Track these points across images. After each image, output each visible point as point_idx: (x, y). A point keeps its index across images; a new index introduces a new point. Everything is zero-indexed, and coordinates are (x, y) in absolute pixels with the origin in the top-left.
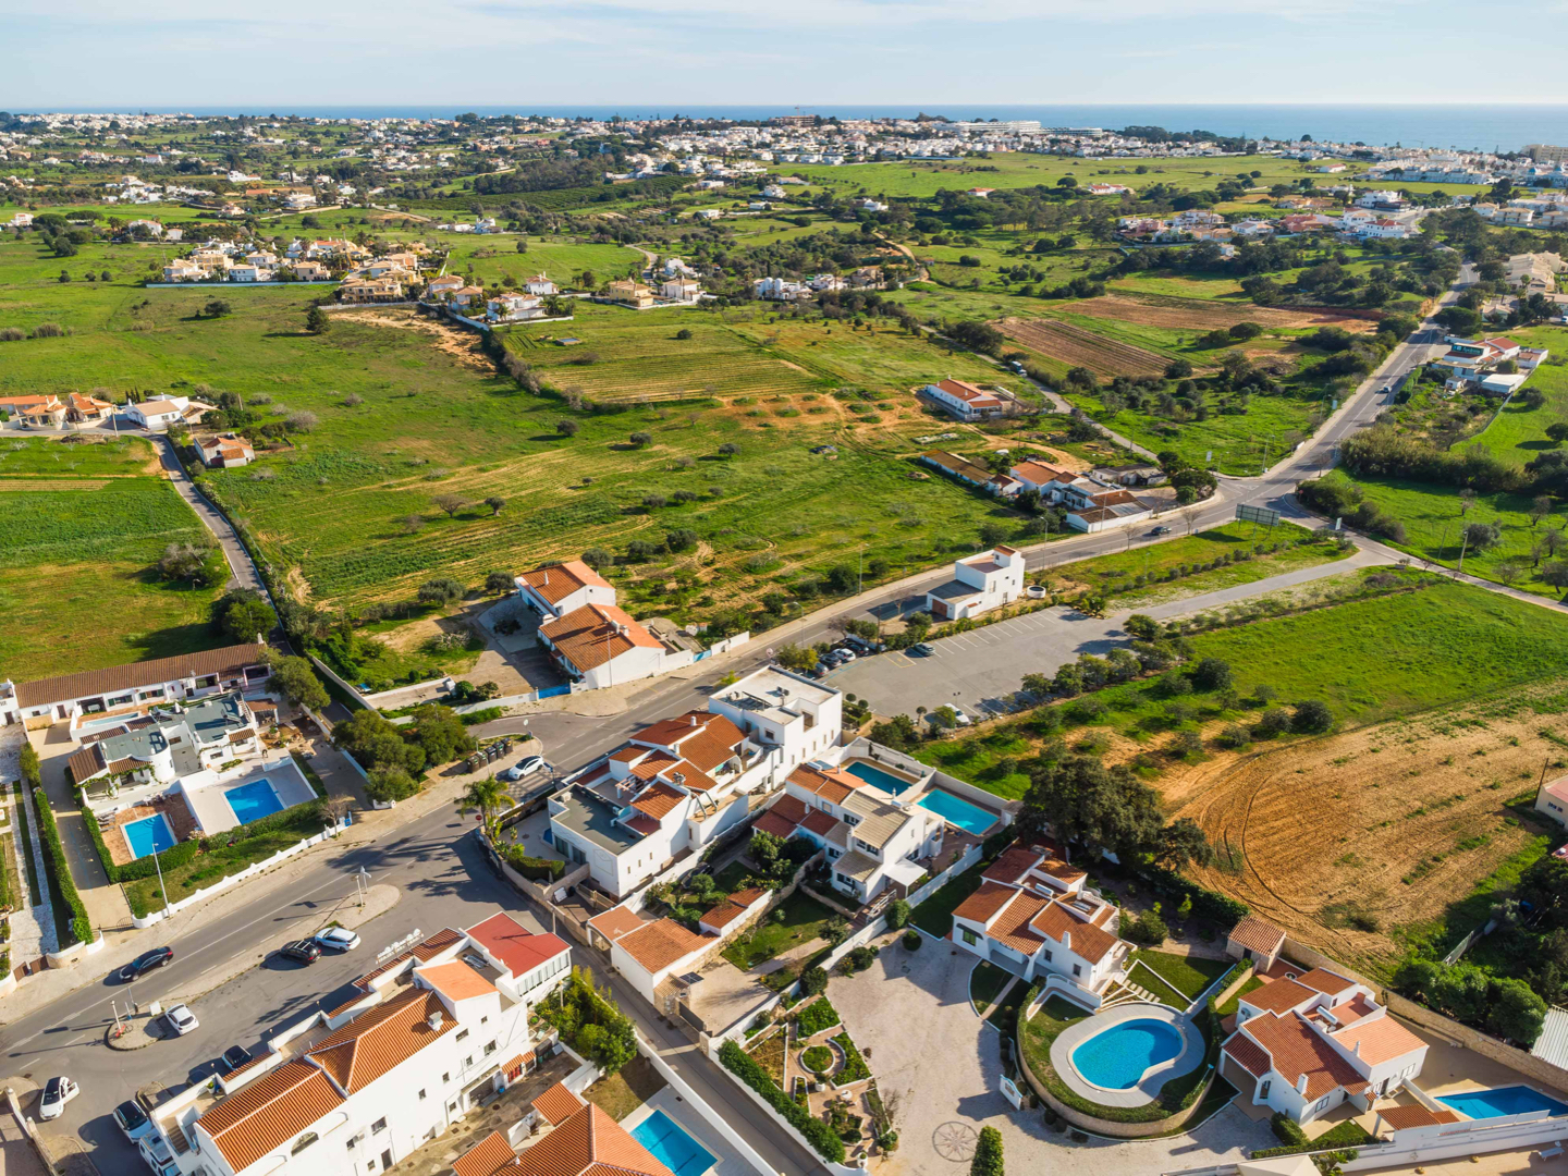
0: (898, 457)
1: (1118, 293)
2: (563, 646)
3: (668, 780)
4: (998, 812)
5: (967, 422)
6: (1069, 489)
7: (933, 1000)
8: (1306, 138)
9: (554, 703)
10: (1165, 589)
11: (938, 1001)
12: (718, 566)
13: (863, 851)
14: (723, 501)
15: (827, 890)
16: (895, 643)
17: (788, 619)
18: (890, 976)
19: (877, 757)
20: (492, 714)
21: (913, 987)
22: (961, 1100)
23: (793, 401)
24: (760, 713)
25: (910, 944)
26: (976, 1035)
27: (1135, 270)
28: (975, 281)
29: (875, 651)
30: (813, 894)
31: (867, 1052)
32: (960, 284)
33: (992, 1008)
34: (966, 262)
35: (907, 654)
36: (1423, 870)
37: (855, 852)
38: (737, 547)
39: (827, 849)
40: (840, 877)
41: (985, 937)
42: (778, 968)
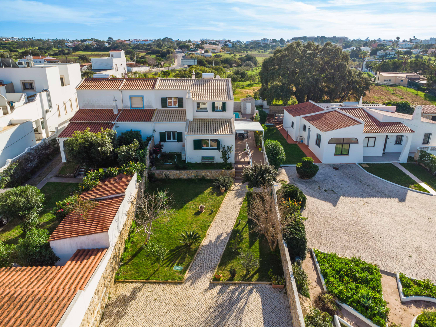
39: (157, 137)
40: (198, 145)
41: (361, 138)
42: (221, 250)
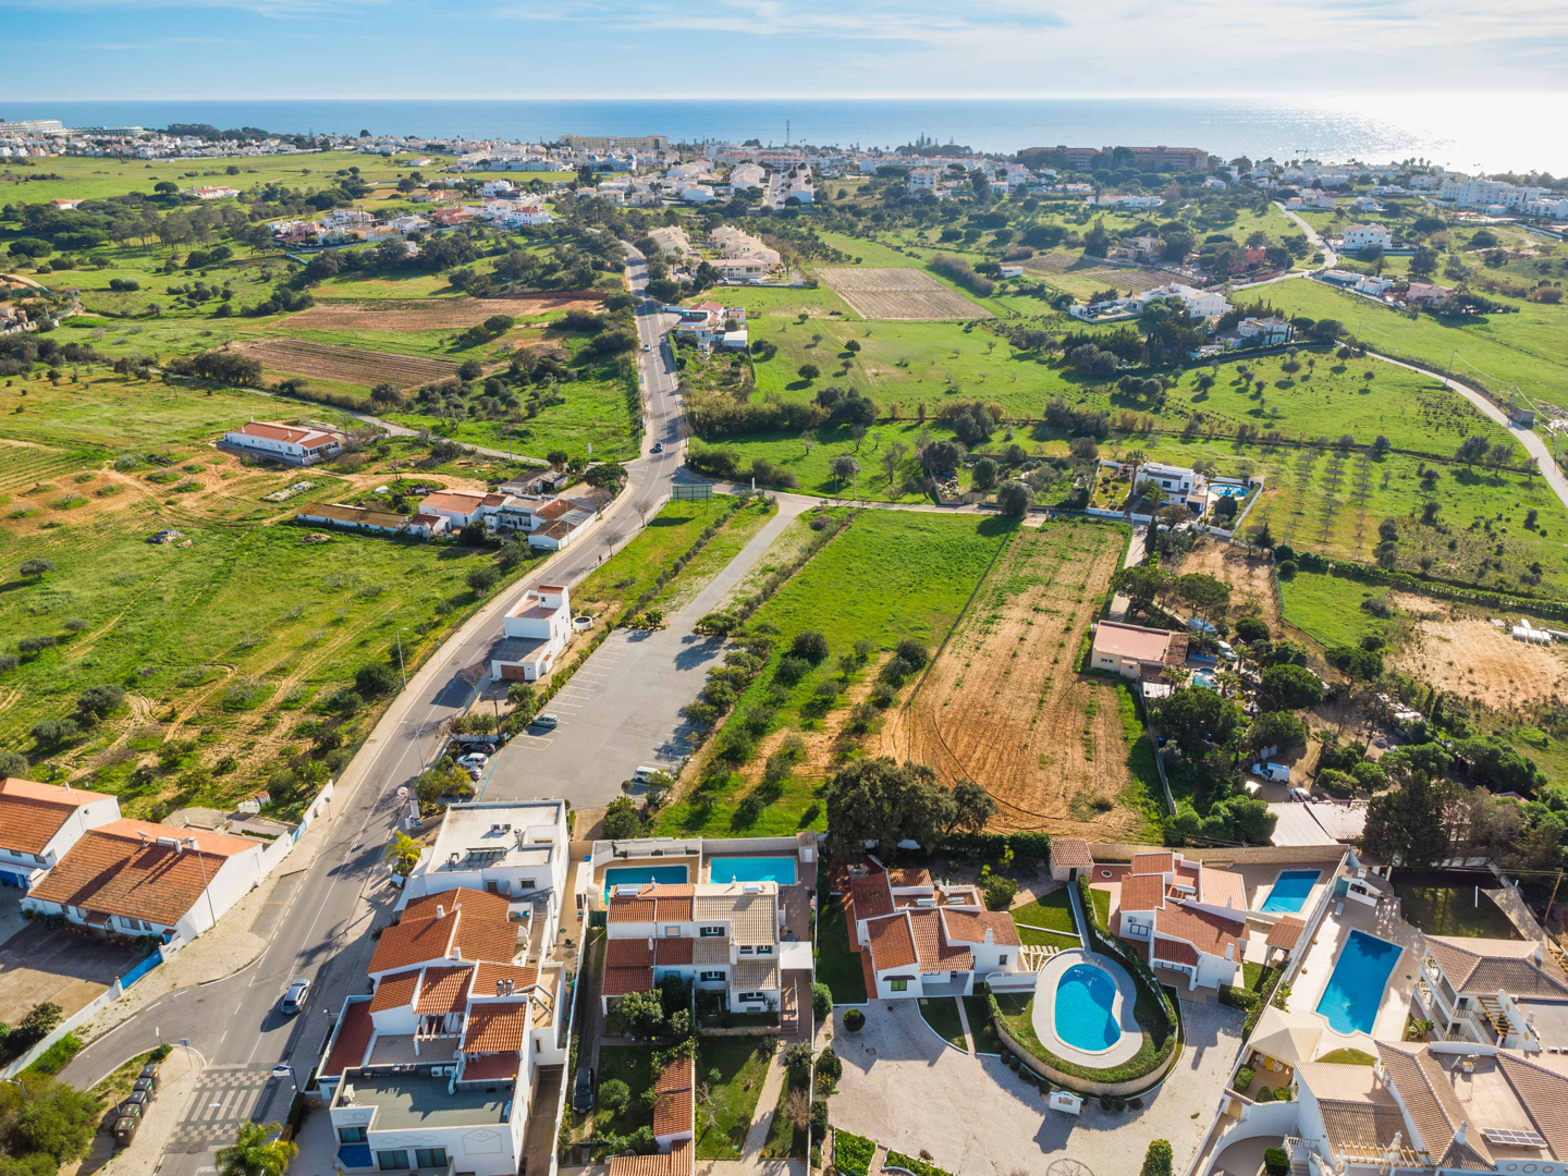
0: (266, 522)
1: (328, 301)
2: (97, 901)
3: (490, 997)
4: (794, 852)
5: (307, 466)
6: (505, 511)
7: (922, 1065)
8: (364, 133)
9: (149, 988)
10: (680, 582)
11: (926, 1063)
12: (183, 717)
13: (754, 956)
14: (93, 636)
15: (731, 1019)
16: (509, 728)
17: (355, 747)
18: (867, 1068)
19: (624, 854)
20: (68, 1049)
21: (893, 1064)
22: (1035, 1139)
23: (62, 487)
24: (502, 864)
25: (853, 1024)
26: (984, 1073)
27: (326, 276)
28: (152, 306)
29: (500, 743)
30: (719, 1031)
31: (925, 1155)
32: (134, 312)
33: (969, 1038)
34: (117, 286)
35: (532, 733)
36: (1089, 746)
37: (740, 962)
38: (184, 686)
39: (698, 976)
40: (743, 998)
41: (918, 975)
42: (766, 1132)
